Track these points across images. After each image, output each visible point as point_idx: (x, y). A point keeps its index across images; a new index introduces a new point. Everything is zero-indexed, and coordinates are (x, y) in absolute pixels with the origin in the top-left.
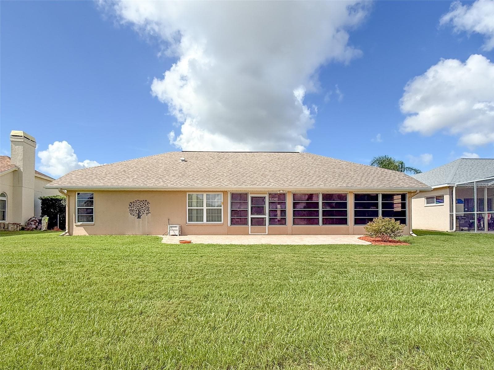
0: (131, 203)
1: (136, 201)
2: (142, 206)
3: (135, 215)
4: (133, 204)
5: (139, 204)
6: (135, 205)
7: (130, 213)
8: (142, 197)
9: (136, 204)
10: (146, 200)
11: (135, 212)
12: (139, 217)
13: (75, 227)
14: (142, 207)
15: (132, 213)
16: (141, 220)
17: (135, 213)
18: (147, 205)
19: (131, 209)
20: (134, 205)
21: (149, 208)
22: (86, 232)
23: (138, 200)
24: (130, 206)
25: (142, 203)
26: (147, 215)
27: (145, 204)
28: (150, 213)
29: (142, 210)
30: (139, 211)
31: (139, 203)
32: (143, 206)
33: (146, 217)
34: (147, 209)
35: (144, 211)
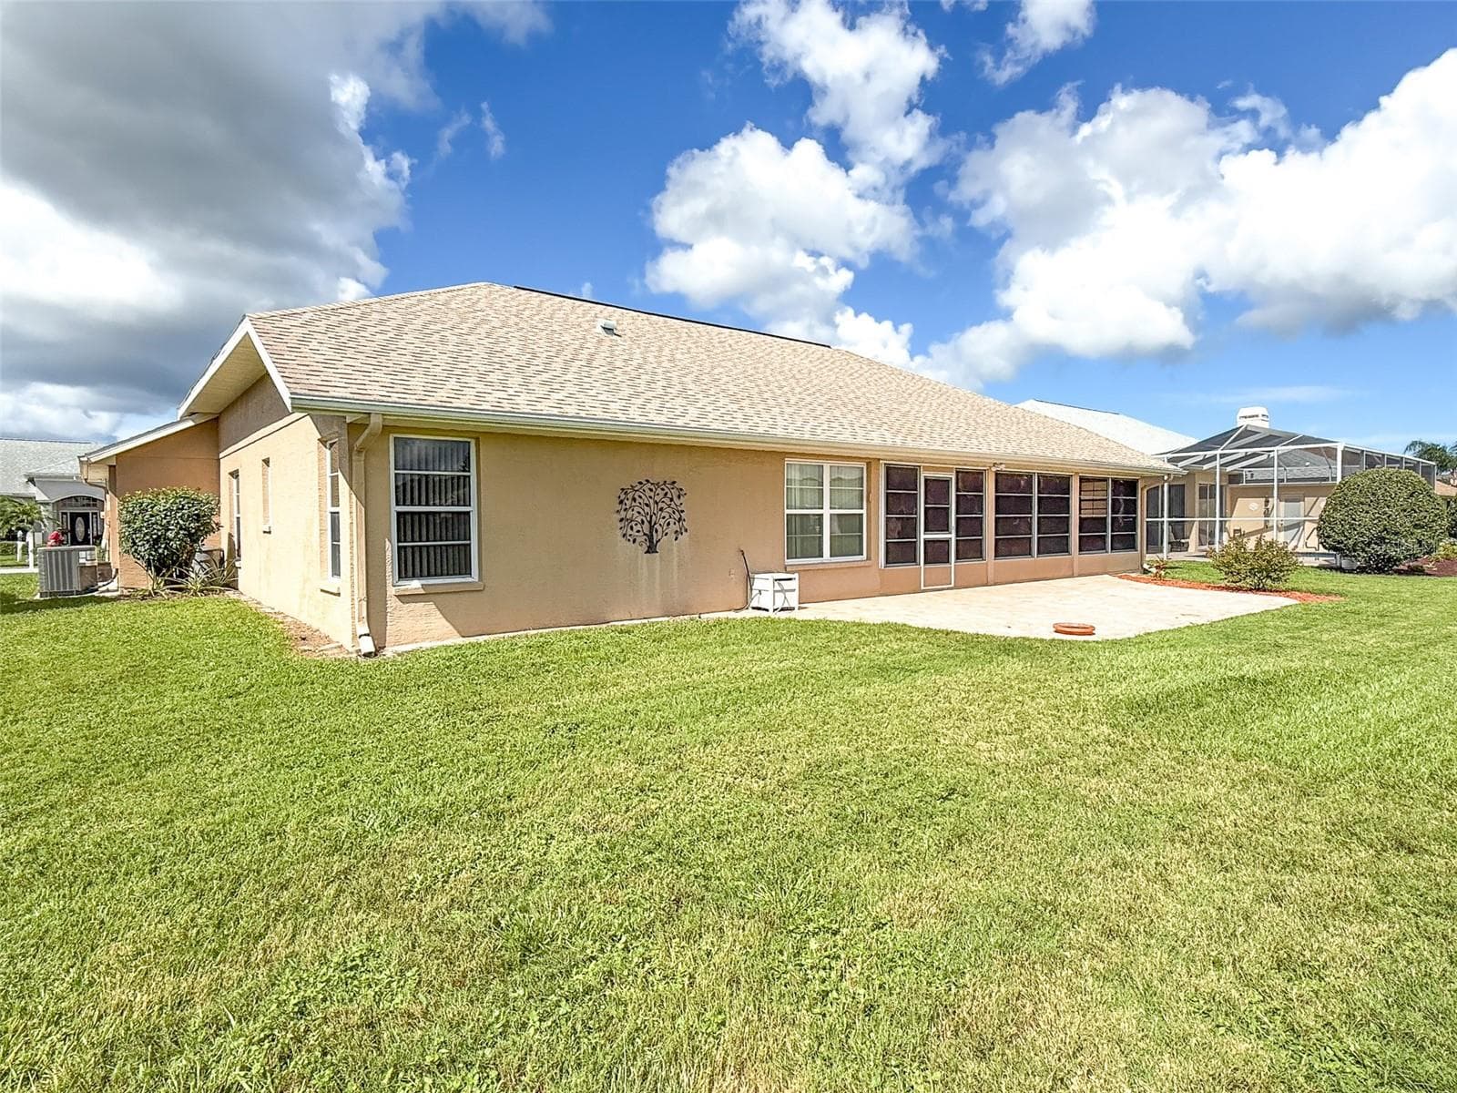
0: (626, 493)
1: (640, 483)
2: (661, 505)
3: (638, 540)
4: (630, 496)
5: (652, 494)
6: (638, 500)
7: (619, 533)
8: (660, 470)
9: (640, 497)
10: (674, 482)
11: (639, 527)
12: (651, 549)
13: (393, 603)
14: (661, 509)
15: (630, 532)
16: (658, 558)
17: (638, 531)
18: (675, 499)
19: (623, 514)
20: (634, 500)
21: (682, 511)
22: (448, 624)
23: (648, 481)
24: (621, 502)
25: (659, 491)
26: (676, 539)
27: (669, 495)
28: (686, 530)
29: (662, 521)
30: (650, 522)
31: (651, 490)
32: (664, 506)
33: (675, 549)
34: (677, 516)
35: (669, 524)
